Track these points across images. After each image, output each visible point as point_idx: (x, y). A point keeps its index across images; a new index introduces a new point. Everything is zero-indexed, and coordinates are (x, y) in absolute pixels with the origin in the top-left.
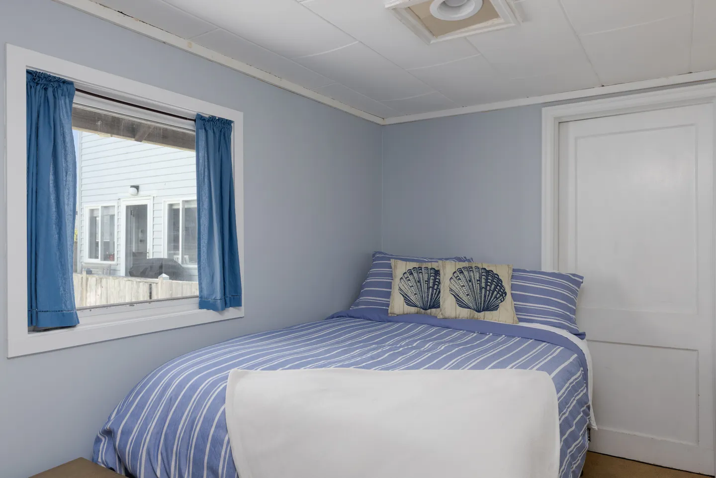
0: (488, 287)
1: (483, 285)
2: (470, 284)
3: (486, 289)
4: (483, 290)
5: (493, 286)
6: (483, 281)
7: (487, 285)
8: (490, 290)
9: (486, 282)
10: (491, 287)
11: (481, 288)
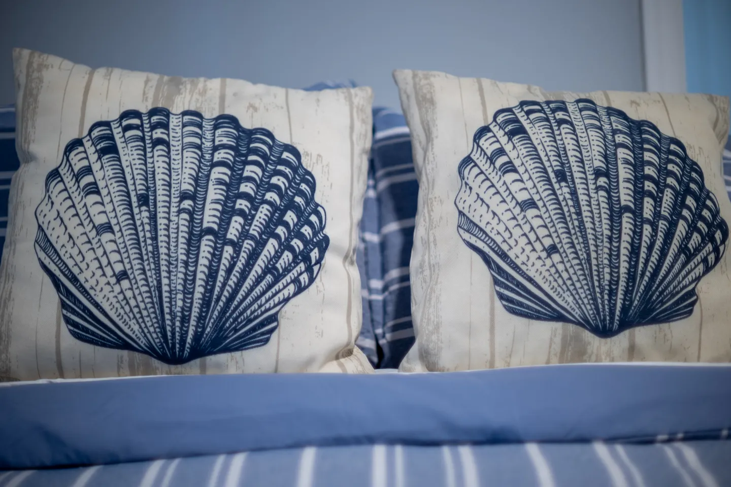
0: (648, 203)
1: (625, 196)
2: (564, 191)
3: (637, 213)
4: (627, 222)
5: (668, 196)
6: (624, 172)
7: (639, 194)
8: (657, 215)
9: (638, 179)
10: (658, 201)
11: (616, 214)
